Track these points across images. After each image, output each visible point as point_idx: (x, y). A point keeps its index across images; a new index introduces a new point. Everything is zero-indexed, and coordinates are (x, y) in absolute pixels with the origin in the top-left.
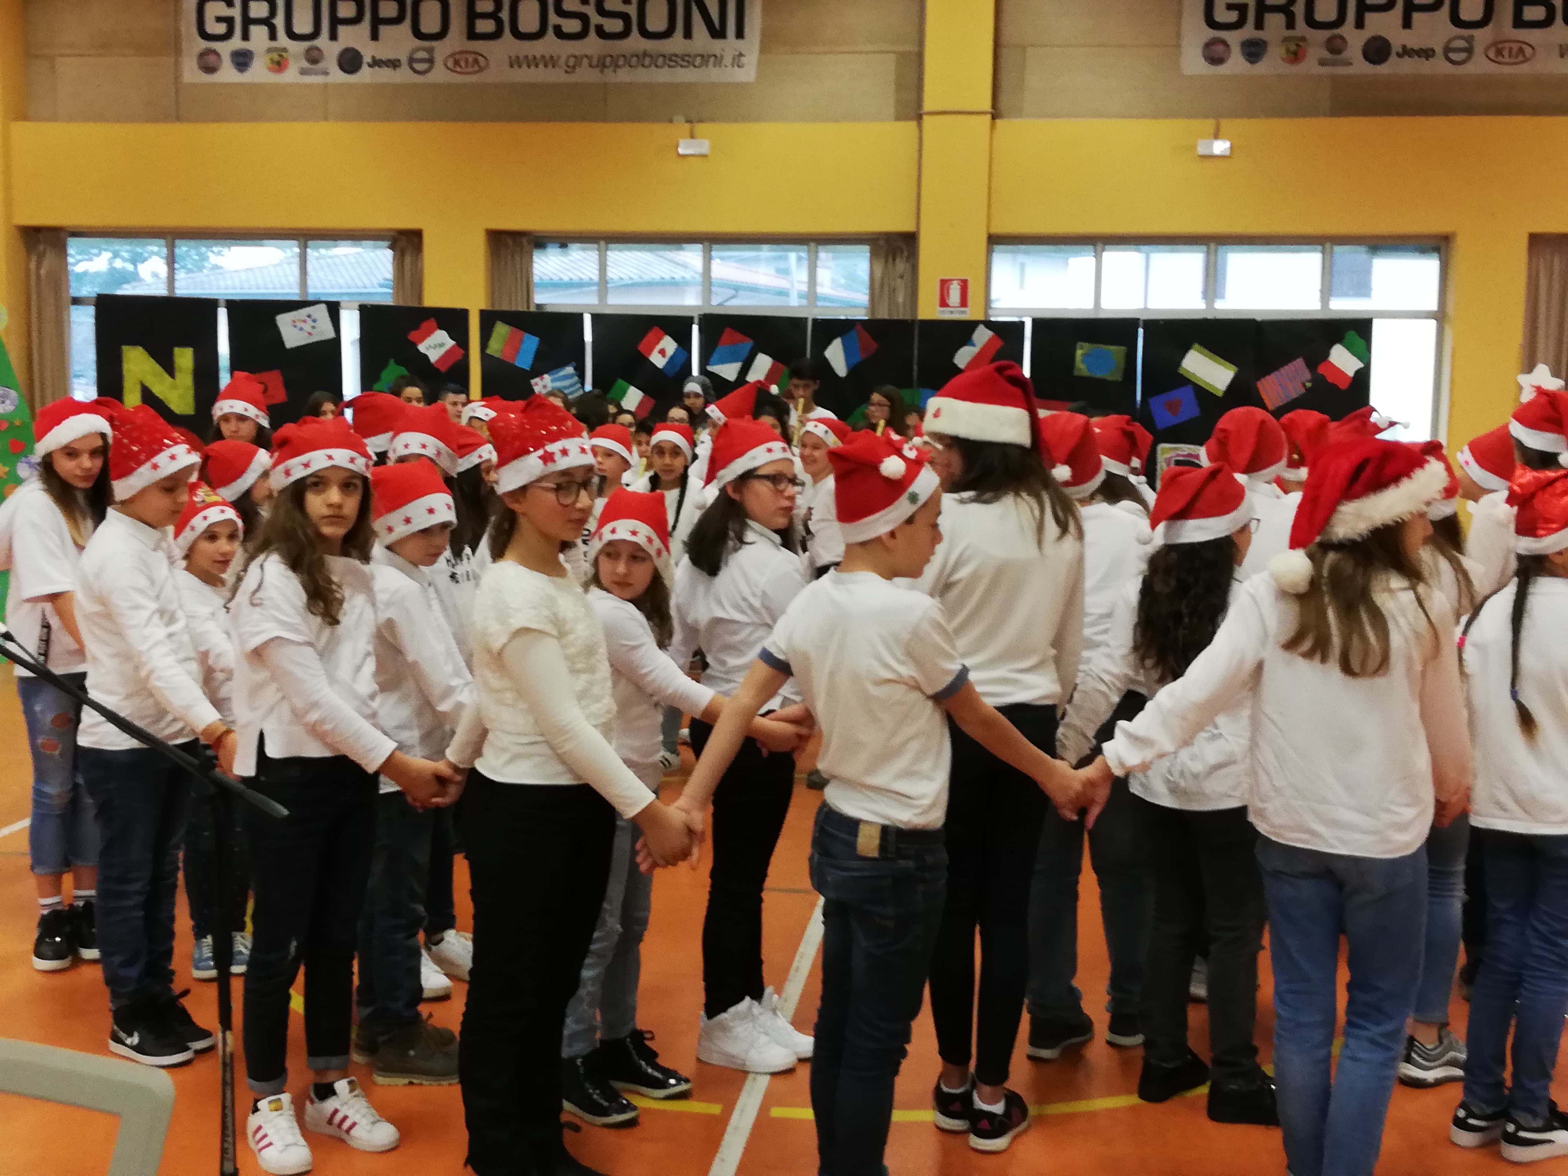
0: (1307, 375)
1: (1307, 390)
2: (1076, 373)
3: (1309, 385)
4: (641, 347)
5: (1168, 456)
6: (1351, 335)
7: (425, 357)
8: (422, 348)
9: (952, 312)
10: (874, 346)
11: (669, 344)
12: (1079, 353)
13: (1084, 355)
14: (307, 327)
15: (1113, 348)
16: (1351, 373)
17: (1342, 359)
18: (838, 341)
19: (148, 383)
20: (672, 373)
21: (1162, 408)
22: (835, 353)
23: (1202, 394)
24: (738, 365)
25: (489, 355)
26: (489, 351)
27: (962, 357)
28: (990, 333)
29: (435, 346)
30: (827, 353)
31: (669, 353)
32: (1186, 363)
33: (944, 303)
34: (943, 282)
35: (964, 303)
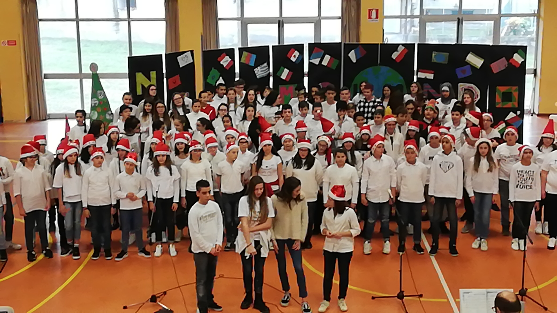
0: (507, 63)
1: (506, 67)
2: (432, 61)
3: (507, 66)
4: (288, 56)
5: (462, 87)
6: (520, 51)
7: (222, 65)
8: (221, 63)
9: (373, 21)
10: (365, 52)
11: (297, 53)
12: (433, 55)
13: (435, 55)
14: (186, 59)
15: (445, 54)
16: (520, 63)
17: (517, 58)
18: (353, 51)
19: (143, 84)
20: (297, 63)
21: (460, 73)
22: (352, 55)
23: (473, 68)
24: (320, 59)
25: (242, 63)
26: (242, 61)
27: (394, 56)
28: (403, 48)
29: (225, 61)
30: (349, 55)
31: (297, 57)
32: (467, 58)
33: (370, 18)
34: (370, 10)
35: (377, 17)
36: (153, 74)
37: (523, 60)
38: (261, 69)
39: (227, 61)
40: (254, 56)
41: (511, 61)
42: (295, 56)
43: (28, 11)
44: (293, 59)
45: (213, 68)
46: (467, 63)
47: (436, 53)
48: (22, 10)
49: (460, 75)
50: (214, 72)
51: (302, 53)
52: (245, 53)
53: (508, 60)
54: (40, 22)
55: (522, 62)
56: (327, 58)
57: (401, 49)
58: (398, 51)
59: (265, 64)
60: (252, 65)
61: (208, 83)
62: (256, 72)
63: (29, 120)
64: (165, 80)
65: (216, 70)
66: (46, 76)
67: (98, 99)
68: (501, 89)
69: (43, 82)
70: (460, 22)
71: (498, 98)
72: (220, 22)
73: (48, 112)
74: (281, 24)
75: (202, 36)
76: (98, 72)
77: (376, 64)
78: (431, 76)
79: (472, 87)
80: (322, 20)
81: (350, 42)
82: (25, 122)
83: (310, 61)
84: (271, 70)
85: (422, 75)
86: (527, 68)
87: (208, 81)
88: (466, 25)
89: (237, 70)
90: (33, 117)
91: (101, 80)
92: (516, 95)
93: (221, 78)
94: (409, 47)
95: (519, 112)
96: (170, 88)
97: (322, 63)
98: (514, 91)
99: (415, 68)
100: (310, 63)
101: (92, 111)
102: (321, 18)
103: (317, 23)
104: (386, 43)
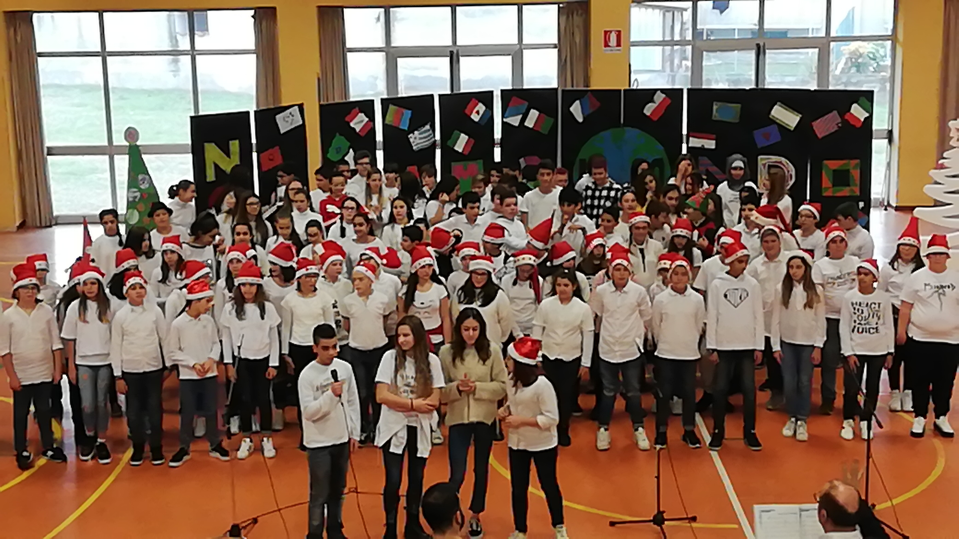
0: (839, 120)
1: (839, 128)
2: (713, 118)
3: (840, 125)
4: (467, 111)
5: (764, 162)
6: (863, 99)
7: (354, 129)
8: (352, 125)
9: (612, 50)
10: (598, 104)
11: (481, 108)
13: (717, 108)
14: (289, 120)
15: (734, 105)
16: (862, 120)
17: (858, 111)
18: (578, 102)
19: (217, 162)
20: (483, 123)
21: (761, 137)
22: (576, 109)
23: (782, 128)
24: (520, 117)
25: (387, 124)
26: (387, 122)
27: (649, 109)
28: (664, 96)
30: (572, 109)
31: (481, 113)
32: (773, 112)
33: (606, 45)
34: (606, 32)
35: (619, 45)
36: (234, 146)
37: (867, 115)
38: (420, 134)
39: (362, 121)
40: (408, 114)
41: (847, 117)
42: (478, 112)
43: (19, 39)
44: (475, 117)
45: (337, 134)
46: (773, 122)
47: (719, 104)
48: (9, 39)
49: (761, 143)
50: (339, 141)
51: (489, 106)
52: (392, 108)
53: (842, 115)
54: (39, 59)
55: (866, 119)
56: (534, 114)
57: (659, 97)
58: (655, 103)
59: (428, 127)
60: (405, 126)
61: (329, 159)
62: (411, 140)
63: (23, 226)
64: (255, 155)
65: (342, 137)
66: (51, 152)
67: (140, 190)
68: (832, 165)
69: (44, 163)
70: (760, 52)
71: (826, 181)
72: (350, 55)
73: (55, 213)
74: (454, 56)
75: (319, 79)
76: (138, 143)
77: (617, 125)
78: (711, 144)
80: (524, 51)
81: (573, 86)
82: (15, 229)
83: (505, 120)
84: (438, 137)
85: (695, 142)
86: (874, 127)
87: (329, 156)
88: (770, 55)
89: (379, 137)
90: (29, 222)
91: (143, 156)
92: (856, 174)
93: (351, 150)
94: (674, 94)
96: (264, 169)
97: (526, 124)
98: (853, 167)
99: (685, 132)
100: (504, 124)
101: (130, 211)
102: (523, 47)
103: (516, 54)
104: (635, 87)
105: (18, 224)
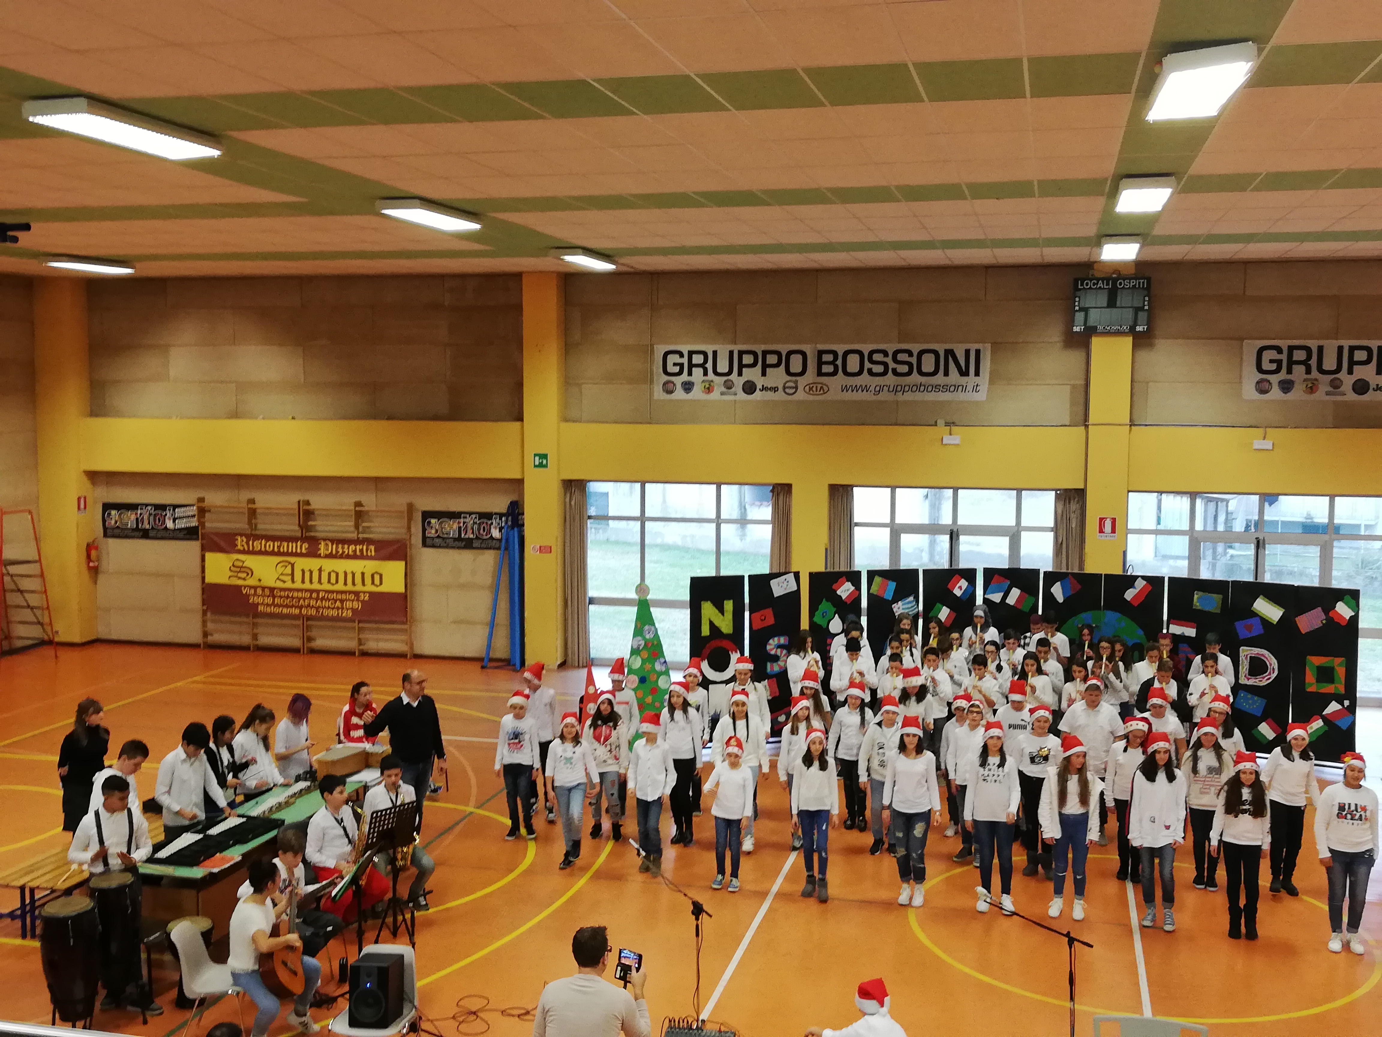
0: (1324, 617)
1: (1323, 624)
2: (1194, 607)
3: (1324, 622)
4: (949, 586)
5: (1246, 653)
6: (1347, 598)
7: (840, 597)
8: (839, 592)
9: (1106, 537)
10: (1079, 587)
11: (964, 583)
12: (1196, 597)
13: (1198, 598)
14: (784, 586)
15: (1215, 596)
16: (1348, 618)
17: (1343, 610)
18: (1058, 584)
19: (712, 619)
20: (964, 599)
21: (1242, 628)
22: (1057, 591)
23: (1265, 622)
24: (1002, 594)
25: (872, 594)
26: (871, 591)
27: (1129, 595)
28: (1145, 582)
29: (845, 590)
30: (1052, 590)
31: (964, 588)
32: (1255, 605)
33: (1101, 531)
34: (1101, 519)
35: (1113, 531)
36: (729, 605)
37: (1353, 614)
39: (848, 590)
40: (892, 585)
41: (1331, 614)
42: (960, 588)
43: (573, 503)
44: (958, 592)
45: (825, 600)
46: (1255, 614)
47: (1201, 593)
48: (565, 502)
49: (1243, 634)
50: (825, 606)
51: (972, 582)
52: (878, 580)
53: (1326, 612)
54: (588, 521)
55: (1351, 617)
56: (1015, 593)
57: (1140, 584)
58: (1135, 588)
59: (911, 598)
60: (889, 595)
61: (816, 623)
62: (895, 610)
63: (563, 665)
64: (747, 614)
65: (829, 604)
66: (592, 601)
67: (644, 638)
68: (1314, 661)
69: (586, 611)
70: (1259, 545)
71: (1310, 677)
72: (857, 529)
73: (591, 656)
74: (954, 536)
75: (826, 549)
77: (1099, 608)
78: (1191, 632)
79: (1263, 655)
80: (1023, 533)
81: (1068, 569)
82: (556, 667)
83: (986, 596)
84: (921, 607)
86: (1361, 625)
87: (815, 619)
88: (1270, 550)
89: (864, 603)
90: (569, 660)
91: (652, 609)
92: (1340, 672)
93: (837, 615)
94: (1155, 582)
95: (1347, 703)
97: (1007, 601)
98: (1338, 665)
99: (1165, 617)
100: (986, 601)
101: (634, 657)
102: (1020, 529)
103: (1014, 534)
104: (1129, 574)
105: (559, 663)
